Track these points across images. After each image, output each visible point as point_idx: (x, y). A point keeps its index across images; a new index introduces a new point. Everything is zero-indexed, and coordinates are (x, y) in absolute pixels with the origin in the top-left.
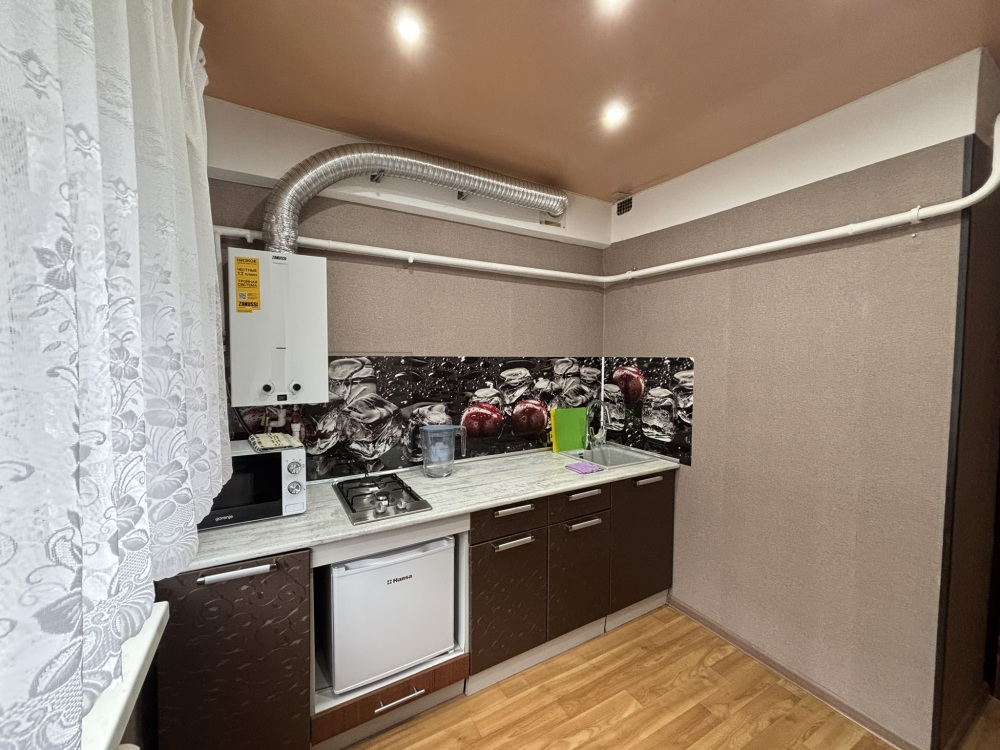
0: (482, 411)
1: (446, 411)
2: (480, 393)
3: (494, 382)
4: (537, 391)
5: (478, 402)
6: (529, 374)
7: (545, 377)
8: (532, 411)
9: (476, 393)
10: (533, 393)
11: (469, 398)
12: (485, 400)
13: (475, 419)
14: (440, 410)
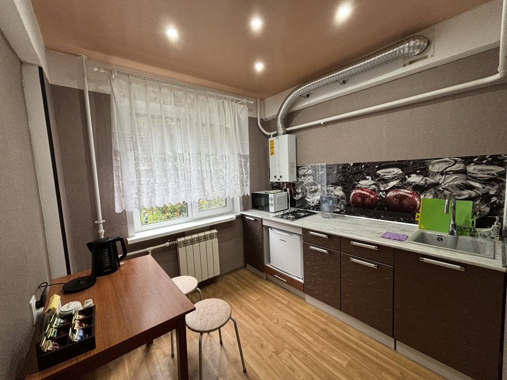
0: (363, 192)
1: (342, 190)
2: (362, 182)
3: (371, 176)
4: (410, 184)
5: (361, 187)
6: (401, 172)
7: (418, 174)
8: (405, 197)
9: (360, 182)
10: (405, 185)
11: (355, 185)
12: (365, 186)
13: (359, 196)
14: (340, 190)
